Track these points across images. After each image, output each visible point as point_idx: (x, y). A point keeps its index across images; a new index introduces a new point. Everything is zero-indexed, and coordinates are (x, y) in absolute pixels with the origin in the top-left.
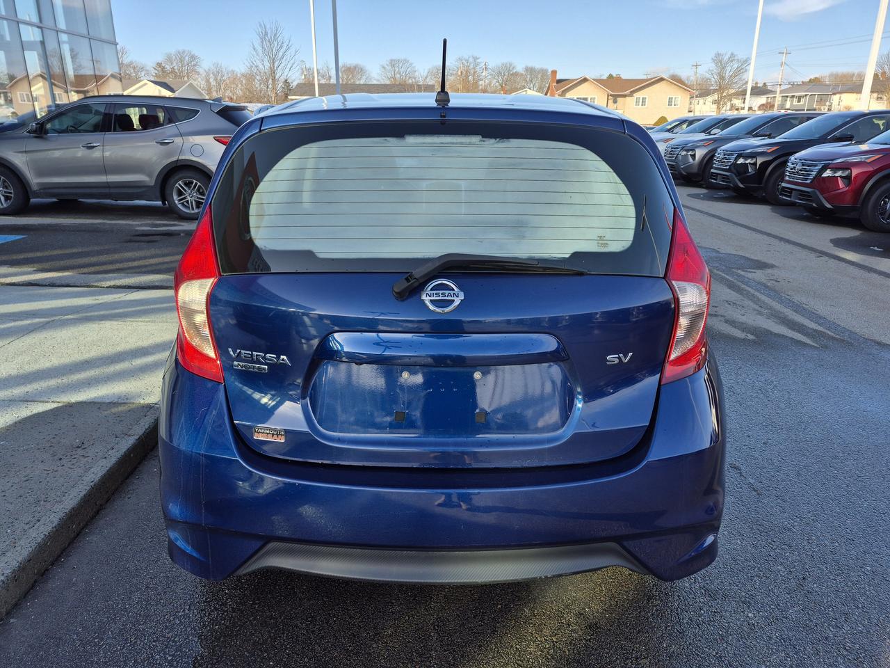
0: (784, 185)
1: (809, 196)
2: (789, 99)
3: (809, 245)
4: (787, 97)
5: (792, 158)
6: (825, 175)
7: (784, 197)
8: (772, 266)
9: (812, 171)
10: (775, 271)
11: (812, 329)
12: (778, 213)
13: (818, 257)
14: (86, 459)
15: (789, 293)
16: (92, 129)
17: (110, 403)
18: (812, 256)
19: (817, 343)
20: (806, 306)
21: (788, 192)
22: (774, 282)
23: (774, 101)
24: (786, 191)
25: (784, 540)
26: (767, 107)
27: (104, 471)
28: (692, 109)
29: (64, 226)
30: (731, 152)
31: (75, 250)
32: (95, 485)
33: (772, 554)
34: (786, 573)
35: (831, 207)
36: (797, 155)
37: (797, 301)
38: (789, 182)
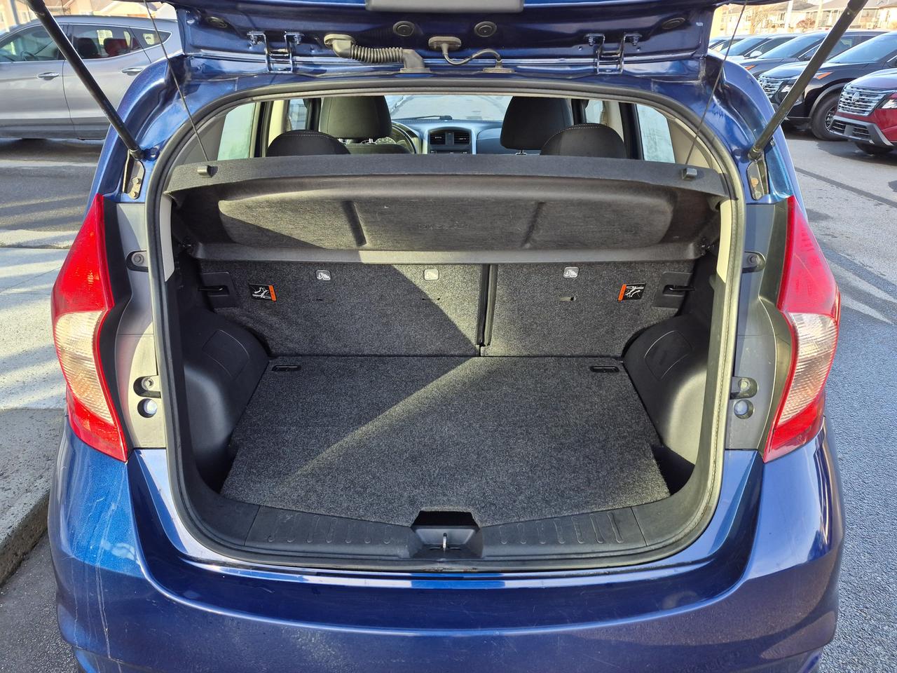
0: (836, 117)
1: (864, 131)
2: (831, 14)
3: (865, 189)
4: (829, 11)
5: (848, 86)
6: (886, 106)
7: (835, 133)
8: (826, 217)
9: (871, 102)
10: (830, 224)
11: (880, 299)
12: (826, 151)
13: (876, 205)
14: (6, 493)
15: (850, 253)
16: (51, 56)
17: (45, 409)
18: (871, 204)
19: (888, 319)
20: (870, 269)
21: (841, 126)
22: (830, 238)
23: (815, 17)
24: (839, 126)
25: (879, 605)
26: (807, 24)
27: (28, 509)
28: (724, 26)
29: (23, 170)
30: (775, 79)
31: (33, 202)
32: (13, 531)
33: (866, 627)
34: (887, 657)
35: (892, 145)
36: (854, 83)
37: (860, 262)
38: (843, 115)
